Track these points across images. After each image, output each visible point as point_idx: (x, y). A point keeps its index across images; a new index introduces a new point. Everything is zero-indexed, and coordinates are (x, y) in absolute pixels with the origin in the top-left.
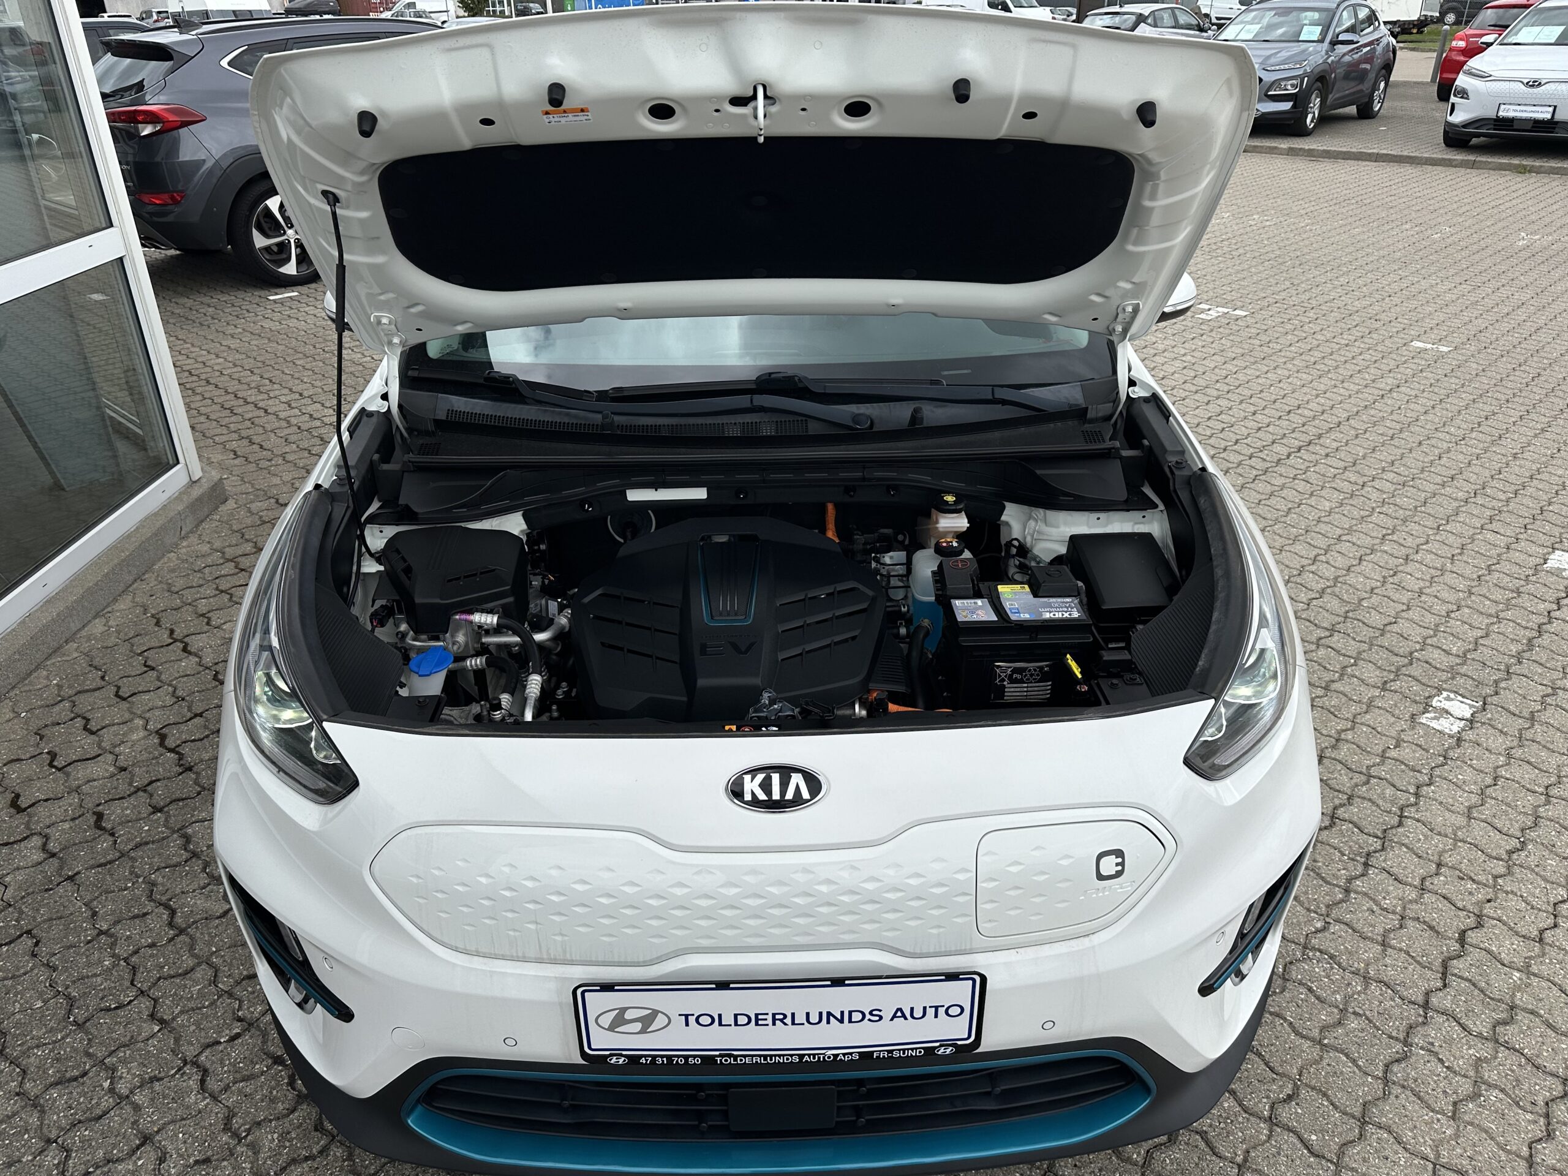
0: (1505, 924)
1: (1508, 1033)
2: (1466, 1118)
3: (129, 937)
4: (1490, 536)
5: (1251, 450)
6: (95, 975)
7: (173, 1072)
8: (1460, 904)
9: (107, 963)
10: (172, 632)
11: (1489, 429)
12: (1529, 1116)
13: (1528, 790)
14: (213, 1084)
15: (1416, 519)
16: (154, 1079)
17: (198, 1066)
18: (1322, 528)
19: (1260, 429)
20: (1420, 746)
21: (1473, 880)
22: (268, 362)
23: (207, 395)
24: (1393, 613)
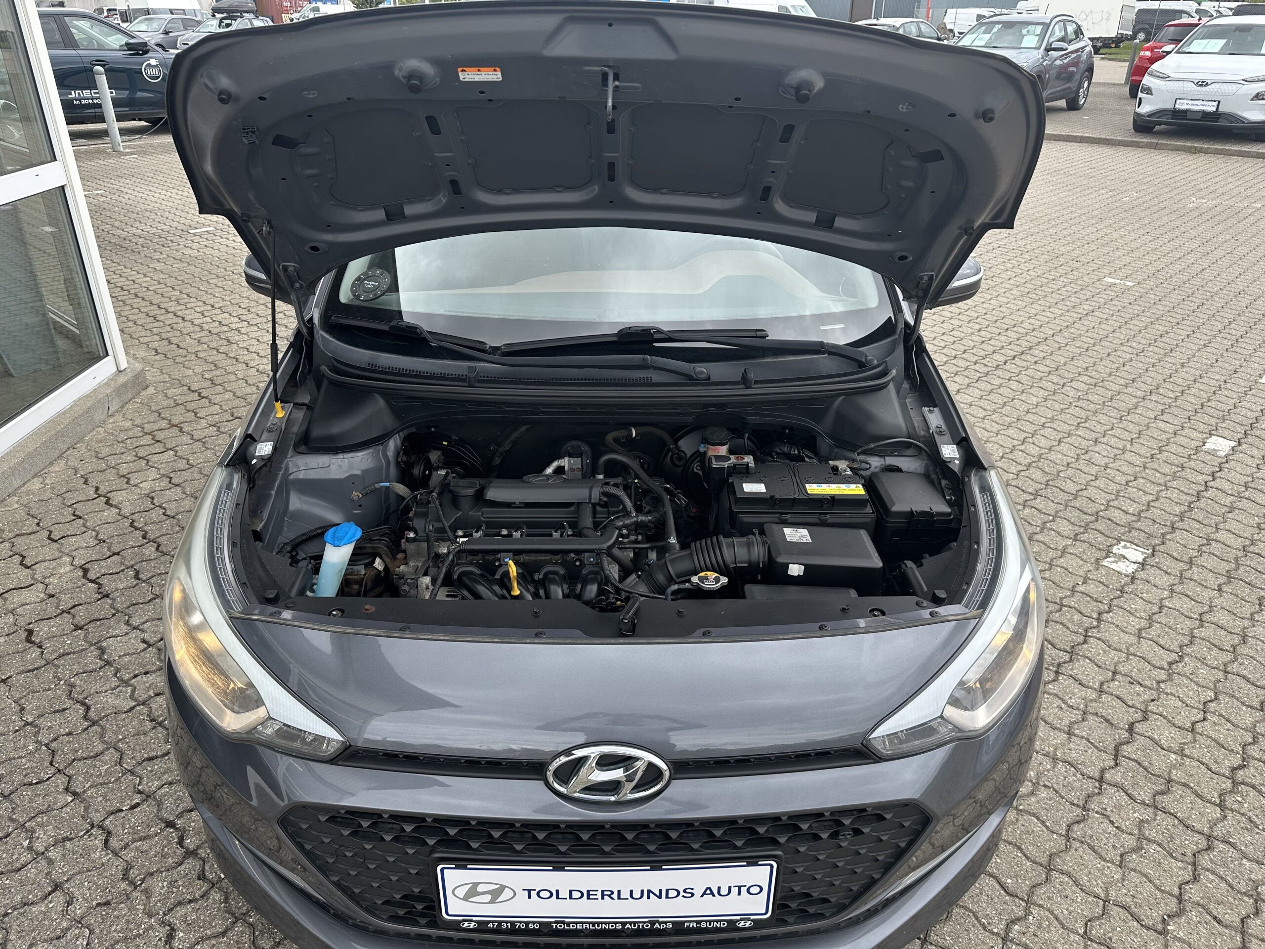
0: (1165, 718)
1: (1166, 801)
2: (1131, 865)
3: (50, 728)
4: (1161, 424)
5: (976, 358)
6: (20, 757)
7: (82, 833)
8: (1130, 703)
9: (31, 748)
10: (97, 489)
11: (1162, 344)
12: (1180, 864)
13: (1186, 616)
14: (114, 843)
15: (1104, 411)
16: (67, 839)
17: (103, 829)
18: (1030, 417)
19: (983, 342)
20: (1102, 583)
21: (1141, 685)
22: (186, 281)
23: (135, 306)
24: (1084, 482)
